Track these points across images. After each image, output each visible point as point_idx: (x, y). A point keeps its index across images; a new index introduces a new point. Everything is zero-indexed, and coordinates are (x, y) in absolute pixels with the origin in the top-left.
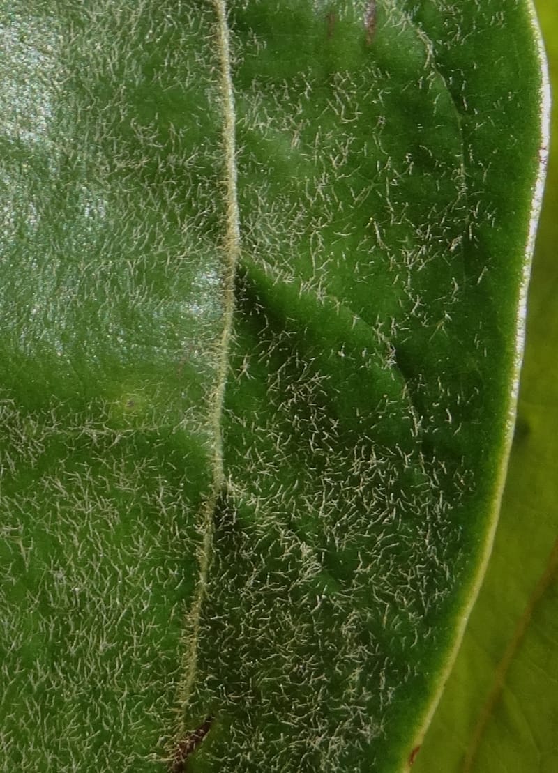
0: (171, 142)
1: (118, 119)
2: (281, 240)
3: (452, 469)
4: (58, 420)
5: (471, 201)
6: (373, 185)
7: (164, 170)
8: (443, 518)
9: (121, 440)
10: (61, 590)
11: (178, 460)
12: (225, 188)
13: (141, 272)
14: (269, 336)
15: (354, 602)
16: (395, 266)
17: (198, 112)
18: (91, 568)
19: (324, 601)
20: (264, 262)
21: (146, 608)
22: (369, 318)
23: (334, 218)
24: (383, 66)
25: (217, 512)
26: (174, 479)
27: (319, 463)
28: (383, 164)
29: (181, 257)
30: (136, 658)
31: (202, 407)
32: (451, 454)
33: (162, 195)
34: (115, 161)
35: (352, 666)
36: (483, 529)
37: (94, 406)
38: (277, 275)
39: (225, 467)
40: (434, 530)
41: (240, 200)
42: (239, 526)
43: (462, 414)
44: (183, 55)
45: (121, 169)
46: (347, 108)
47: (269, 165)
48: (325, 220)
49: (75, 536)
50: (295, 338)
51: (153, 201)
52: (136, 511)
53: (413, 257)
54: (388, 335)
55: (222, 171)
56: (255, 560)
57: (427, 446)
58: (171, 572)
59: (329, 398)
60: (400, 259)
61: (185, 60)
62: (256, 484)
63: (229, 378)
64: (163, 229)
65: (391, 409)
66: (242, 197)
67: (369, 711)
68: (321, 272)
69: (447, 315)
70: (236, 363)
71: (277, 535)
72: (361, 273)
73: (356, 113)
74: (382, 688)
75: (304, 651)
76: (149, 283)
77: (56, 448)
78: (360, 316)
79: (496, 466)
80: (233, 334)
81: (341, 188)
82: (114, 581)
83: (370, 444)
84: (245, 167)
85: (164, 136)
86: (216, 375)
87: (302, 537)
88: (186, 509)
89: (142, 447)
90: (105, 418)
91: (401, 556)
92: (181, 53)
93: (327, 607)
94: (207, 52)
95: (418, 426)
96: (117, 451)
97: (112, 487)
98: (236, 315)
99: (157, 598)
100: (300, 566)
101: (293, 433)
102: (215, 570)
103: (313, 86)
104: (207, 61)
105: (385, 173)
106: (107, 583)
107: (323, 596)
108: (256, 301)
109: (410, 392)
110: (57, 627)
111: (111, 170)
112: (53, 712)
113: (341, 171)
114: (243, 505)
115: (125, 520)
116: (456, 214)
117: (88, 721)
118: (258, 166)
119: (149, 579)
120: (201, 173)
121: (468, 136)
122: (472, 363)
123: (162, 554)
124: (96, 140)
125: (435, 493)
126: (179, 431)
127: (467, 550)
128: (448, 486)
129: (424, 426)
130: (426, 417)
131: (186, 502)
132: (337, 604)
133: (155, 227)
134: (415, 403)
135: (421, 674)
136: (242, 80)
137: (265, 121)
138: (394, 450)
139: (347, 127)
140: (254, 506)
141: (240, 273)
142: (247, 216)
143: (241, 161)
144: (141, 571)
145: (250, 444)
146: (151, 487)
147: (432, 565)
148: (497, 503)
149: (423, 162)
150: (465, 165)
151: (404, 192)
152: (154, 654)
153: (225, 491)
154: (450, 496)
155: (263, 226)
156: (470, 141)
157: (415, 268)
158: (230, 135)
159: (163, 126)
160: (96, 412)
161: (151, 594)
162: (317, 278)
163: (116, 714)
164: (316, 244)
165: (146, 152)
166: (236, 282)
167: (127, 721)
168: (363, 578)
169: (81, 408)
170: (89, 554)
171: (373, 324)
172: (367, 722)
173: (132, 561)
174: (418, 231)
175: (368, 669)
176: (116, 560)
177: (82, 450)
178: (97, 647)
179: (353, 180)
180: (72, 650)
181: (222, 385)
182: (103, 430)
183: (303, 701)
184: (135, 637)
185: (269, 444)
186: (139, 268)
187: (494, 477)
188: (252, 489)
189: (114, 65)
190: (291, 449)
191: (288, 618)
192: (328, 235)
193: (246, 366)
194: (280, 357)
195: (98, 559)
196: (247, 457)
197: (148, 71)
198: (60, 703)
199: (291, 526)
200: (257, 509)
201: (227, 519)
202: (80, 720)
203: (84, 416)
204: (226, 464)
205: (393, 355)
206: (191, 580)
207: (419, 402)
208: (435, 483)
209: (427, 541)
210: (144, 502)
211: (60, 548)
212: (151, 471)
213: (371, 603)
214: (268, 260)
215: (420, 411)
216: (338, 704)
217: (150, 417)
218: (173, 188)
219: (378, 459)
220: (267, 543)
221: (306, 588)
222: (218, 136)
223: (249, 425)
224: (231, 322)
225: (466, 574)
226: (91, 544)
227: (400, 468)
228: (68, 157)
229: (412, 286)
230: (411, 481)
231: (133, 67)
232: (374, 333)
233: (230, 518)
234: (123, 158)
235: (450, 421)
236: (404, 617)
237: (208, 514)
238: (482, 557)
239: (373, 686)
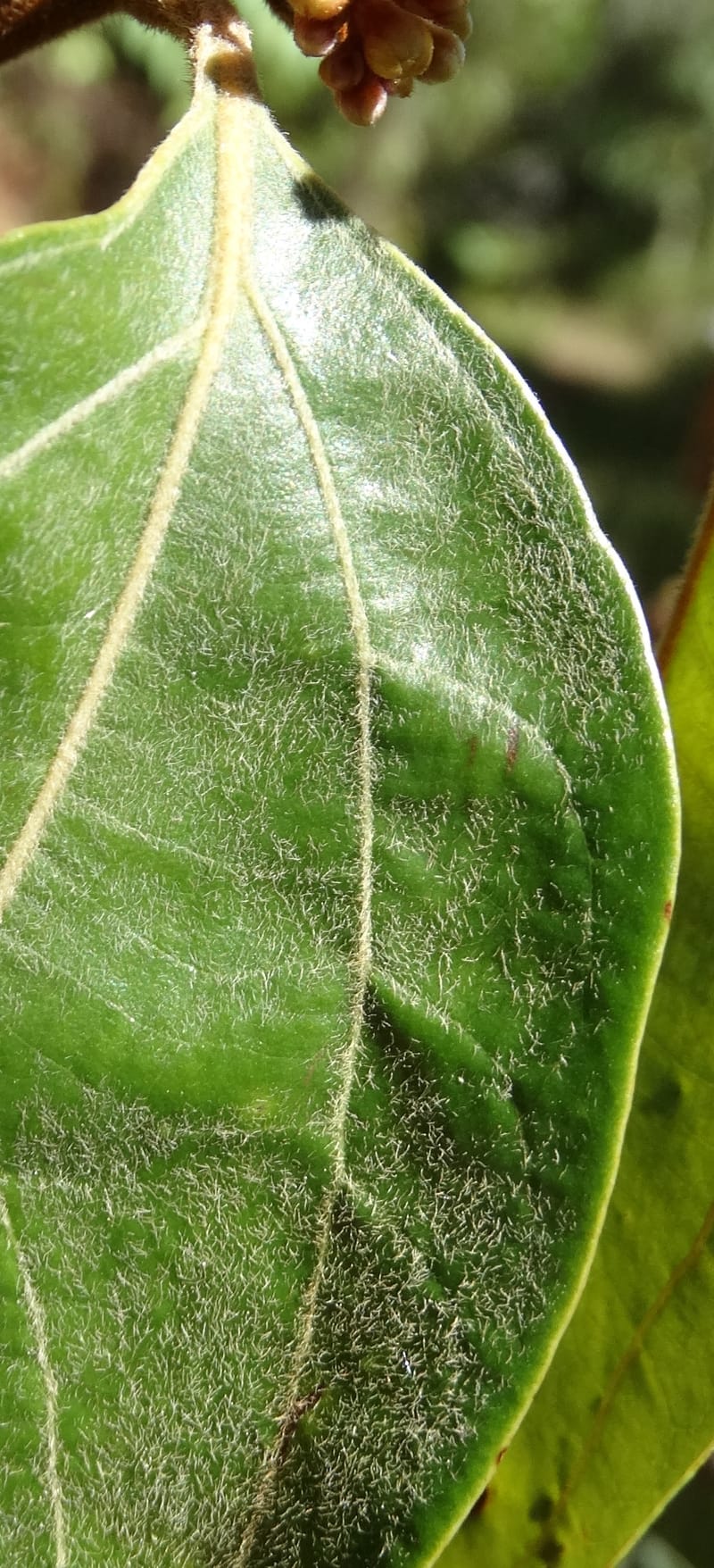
0: (309, 855)
1: (259, 830)
2: (412, 959)
3: (556, 1206)
4: (190, 1123)
5: (595, 948)
6: (504, 914)
7: (301, 882)
8: (543, 1250)
9: (250, 1139)
10: (189, 1265)
11: (302, 1156)
12: (359, 905)
13: (274, 984)
14: (394, 1052)
15: (457, 1311)
16: (517, 1000)
17: (337, 828)
18: (218, 1244)
19: (430, 1306)
20: (393, 981)
21: (267, 1283)
22: (490, 1048)
23: (463, 942)
24: (522, 797)
25: (336, 1207)
26: (298, 1174)
27: (434, 1176)
28: (515, 895)
29: (314, 971)
30: (256, 1327)
31: (328, 1111)
32: (557, 1192)
33: (298, 907)
34: (254, 871)
35: (451, 1370)
36: (579, 1266)
37: (225, 1111)
38: (404, 995)
39: (347, 1165)
40: (536, 1259)
41: (374, 917)
42: (357, 1223)
43: (570, 1156)
44: (325, 767)
45: (259, 880)
46: (484, 833)
47: (404, 884)
48: (454, 943)
49: (204, 1218)
50: (418, 1059)
51: (290, 911)
52: (261, 1199)
53: (537, 992)
54: (506, 1066)
55: (357, 889)
56: (370, 1256)
57: (535, 1180)
58: (292, 1253)
59: (447, 1119)
60: (523, 992)
61: (326, 773)
62: (374, 1186)
63: (354, 1084)
64: (298, 940)
65: (504, 1140)
66: (376, 914)
67: (465, 1412)
68: (448, 996)
69: (563, 1059)
70: (362, 1072)
71: (392, 1237)
72: (485, 1002)
73: (492, 840)
74: (477, 1394)
75: (409, 1347)
76: (282, 996)
77: (188, 1145)
78: (482, 1045)
79: (596, 1209)
80: (360, 1044)
81: (472, 913)
82: (239, 1258)
83: (483, 1169)
84: (379, 884)
85: (304, 849)
86: (341, 1082)
87: (415, 1243)
88: (308, 1198)
89: (268, 1146)
90: (236, 1121)
91: (504, 1278)
92: (323, 765)
93: (433, 1313)
94: (349, 767)
95: (527, 1160)
96: (246, 1149)
97: (240, 1178)
98: (364, 1028)
99: (278, 1274)
100: (410, 1269)
101: (412, 1144)
102: (332, 1258)
103: (452, 809)
104: (349, 777)
105: (515, 905)
106: (233, 1259)
107: (430, 1301)
108: (384, 1019)
109: (523, 1126)
110: (185, 1294)
111: (250, 880)
112: (179, 1367)
113: (474, 896)
114: (361, 1205)
115: (251, 1205)
116: (580, 959)
117: (210, 1376)
118: (393, 886)
119: (271, 1257)
120: (337, 887)
121: (597, 882)
122: (582, 1111)
123: (285, 1236)
124: (235, 850)
125: (538, 1224)
126: (304, 1133)
127: (563, 1281)
128: (551, 1220)
129: (533, 1160)
130: (536, 1153)
131: (308, 1193)
132: (442, 1310)
133: (290, 938)
134: (526, 1137)
135: (514, 1386)
136: (383, 797)
137: (403, 840)
138: (505, 1179)
139: (483, 853)
140: (372, 1207)
141: (371, 989)
142: (379, 933)
143: (378, 878)
144: (264, 1249)
145: (370, 1148)
146: (277, 1178)
147: (530, 1289)
148: (594, 1244)
149: (553, 901)
150: (593, 910)
151: (531, 927)
152: (272, 1327)
153: (345, 1189)
154: (552, 1228)
155: (394, 945)
156: (599, 887)
157: (536, 1004)
158: (366, 853)
159: (303, 839)
160: (227, 1116)
161: (273, 1271)
162: (444, 1002)
163: (236, 1373)
164: (444, 966)
165: (285, 864)
166: (366, 996)
167: (246, 1379)
168: (467, 1292)
169: (213, 1112)
170: (217, 1233)
171: (494, 1055)
172: (462, 1421)
173: (257, 1242)
174: (543, 968)
175: (466, 1375)
176: (242, 1240)
177: (213, 1147)
178: (221, 1315)
179: (484, 906)
180: (199, 1316)
181: (347, 1092)
182: (233, 1130)
183: (406, 1392)
184: (257, 1309)
185: (389, 1152)
186: (272, 980)
187: (594, 1220)
188: (370, 1189)
189: (256, 776)
190: (409, 1158)
191: (396, 1316)
192: (456, 956)
193: (370, 1076)
194: (403, 1074)
195: (225, 1237)
196: (367, 1159)
197: (291, 781)
198: (186, 1360)
199: (405, 1232)
200: (374, 1212)
201: (345, 1215)
202: (203, 1374)
203: (216, 1118)
204: (347, 1162)
205: (510, 1088)
206: (310, 1263)
207: (531, 1137)
208: (539, 1216)
209: (528, 1267)
210: (269, 1191)
211: (190, 1228)
212: (277, 1164)
213: (472, 1314)
214: (397, 978)
215: (531, 1146)
216: (437, 1402)
217: (278, 1119)
218: (309, 899)
219: (489, 1184)
220: (382, 1243)
221: (415, 1291)
222: (356, 855)
223: (370, 1130)
224: (359, 1034)
225: (562, 1303)
226: (219, 1225)
227: (509, 1196)
228: (208, 868)
229: (532, 1022)
230: (517, 1210)
231: (276, 777)
232: (493, 1064)
233: (349, 1215)
234: (262, 868)
235: (558, 1161)
236: (502, 1333)
237: (329, 1205)
238: (576, 1289)
239: (470, 1390)
